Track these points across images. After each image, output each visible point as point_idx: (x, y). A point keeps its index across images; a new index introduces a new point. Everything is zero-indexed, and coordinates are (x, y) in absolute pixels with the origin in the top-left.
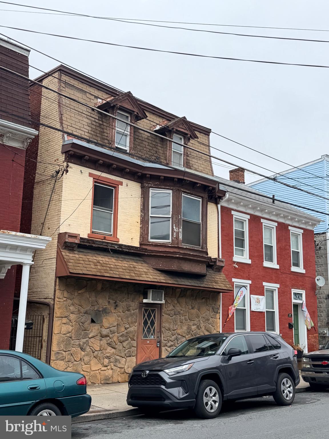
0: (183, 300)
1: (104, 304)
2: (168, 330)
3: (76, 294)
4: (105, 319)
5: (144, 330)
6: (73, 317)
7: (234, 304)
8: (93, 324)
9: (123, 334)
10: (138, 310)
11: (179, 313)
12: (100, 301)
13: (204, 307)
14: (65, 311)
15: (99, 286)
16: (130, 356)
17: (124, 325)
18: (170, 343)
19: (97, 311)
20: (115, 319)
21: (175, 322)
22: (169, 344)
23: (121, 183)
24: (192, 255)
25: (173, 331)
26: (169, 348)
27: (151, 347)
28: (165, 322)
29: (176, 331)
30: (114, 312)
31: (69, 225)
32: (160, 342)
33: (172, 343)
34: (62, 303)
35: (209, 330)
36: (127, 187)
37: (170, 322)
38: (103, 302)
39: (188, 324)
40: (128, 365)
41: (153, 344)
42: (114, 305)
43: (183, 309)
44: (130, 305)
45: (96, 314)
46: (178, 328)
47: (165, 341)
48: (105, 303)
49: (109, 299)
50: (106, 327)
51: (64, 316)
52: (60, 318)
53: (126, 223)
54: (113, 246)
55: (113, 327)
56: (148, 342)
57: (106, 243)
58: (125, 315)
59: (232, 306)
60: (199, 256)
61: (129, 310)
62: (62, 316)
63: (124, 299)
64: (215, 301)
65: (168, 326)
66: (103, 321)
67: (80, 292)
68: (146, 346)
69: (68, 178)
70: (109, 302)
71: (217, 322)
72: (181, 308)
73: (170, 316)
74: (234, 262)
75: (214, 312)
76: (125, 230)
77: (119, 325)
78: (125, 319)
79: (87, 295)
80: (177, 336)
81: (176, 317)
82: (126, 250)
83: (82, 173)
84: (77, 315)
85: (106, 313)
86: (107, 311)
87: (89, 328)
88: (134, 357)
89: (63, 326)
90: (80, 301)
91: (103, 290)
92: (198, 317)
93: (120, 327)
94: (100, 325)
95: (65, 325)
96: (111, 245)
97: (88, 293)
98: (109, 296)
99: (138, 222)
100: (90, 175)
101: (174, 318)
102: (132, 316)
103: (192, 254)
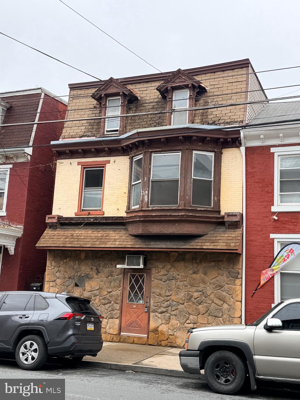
0: (181, 265)
1: (86, 271)
2: (159, 296)
3: (62, 263)
4: (88, 283)
5: (130, 295)
6: (58, 281)
7: (271, 267)
8: (77, 288)
9: (105, 298)
10: (122, 275)
11: (174, 278)
12: (83, 268)
13: (214, 272)
14: (52, 276)
15: (83, 256)
16: (112, 318)
17: (107, 289)
18: (161, 309)
19: (81, 277)
20: (97, 283)
21: (169, 287)
22: (160, 311)
23: (109, 162)
24: (155, 216)
25: (166, 297)
26: (160, 314)
27: (138, 311)
28: (155, 287)
29: (170, 297)
30: (97, 277)
31: (60, 208)
32: (148, 308)
33: (164, 310)
34: (50, 270)
35: (221, 298)
36: (115, 164)
37: (161, 287)
38: (85, 269)
39: (188, 290)
40: (110, 326)
41: (140, 309)
42: (96, 271)
43: (180, 274)
44: (112, 270)
45: (80, 279)
46: (173, 294)
47: (154, 307)
48: (88, 270)
49: (92, 266)
50: (88, 291)
51: (51, 281)
52: (49, 282)
53: (112, 197)
54: (89, 219)
55: (96, 291)
56: (135, 306)
57: (82, 218)
58: (107, 280)
59: (267, 270)
60: (171, 216)
61: (112, 276)
62: (50, 280)
63: (107, 266)
64: (234, 264)
65: (159, 292)
66: (86, 285)
67: (65, 261)
68: (132, 311)
69: (59, 172)
70: (92, 269)
71: (236, 289)
72: (178, 273)
73: (161, 282)
74: (274, 213)
75: (231, 277)
76: (111, 203)
77: (101, 288)
78: (107, 284)
79: (71, 263)
80: (172, 303)
81: (170, 282)
82: (103, 221)
83: (71, 164)
84: (62, 280)
85: (88, 278)
86: (89, 276)
87: (73, 291)
88: (117, 320)
89: (51, 288)
90: (65, 268)
91: (86, 258)
92: (204, 282)
93: (102, 291)
94: (82, 289)
95: (53, 287)
96: (87, 219)
97: (72, 261)
98: (91, 263)
99: (125, 193)
100: (79, 163)
101: (167, 284)
102: (115, 281)
103: (154, 214)
